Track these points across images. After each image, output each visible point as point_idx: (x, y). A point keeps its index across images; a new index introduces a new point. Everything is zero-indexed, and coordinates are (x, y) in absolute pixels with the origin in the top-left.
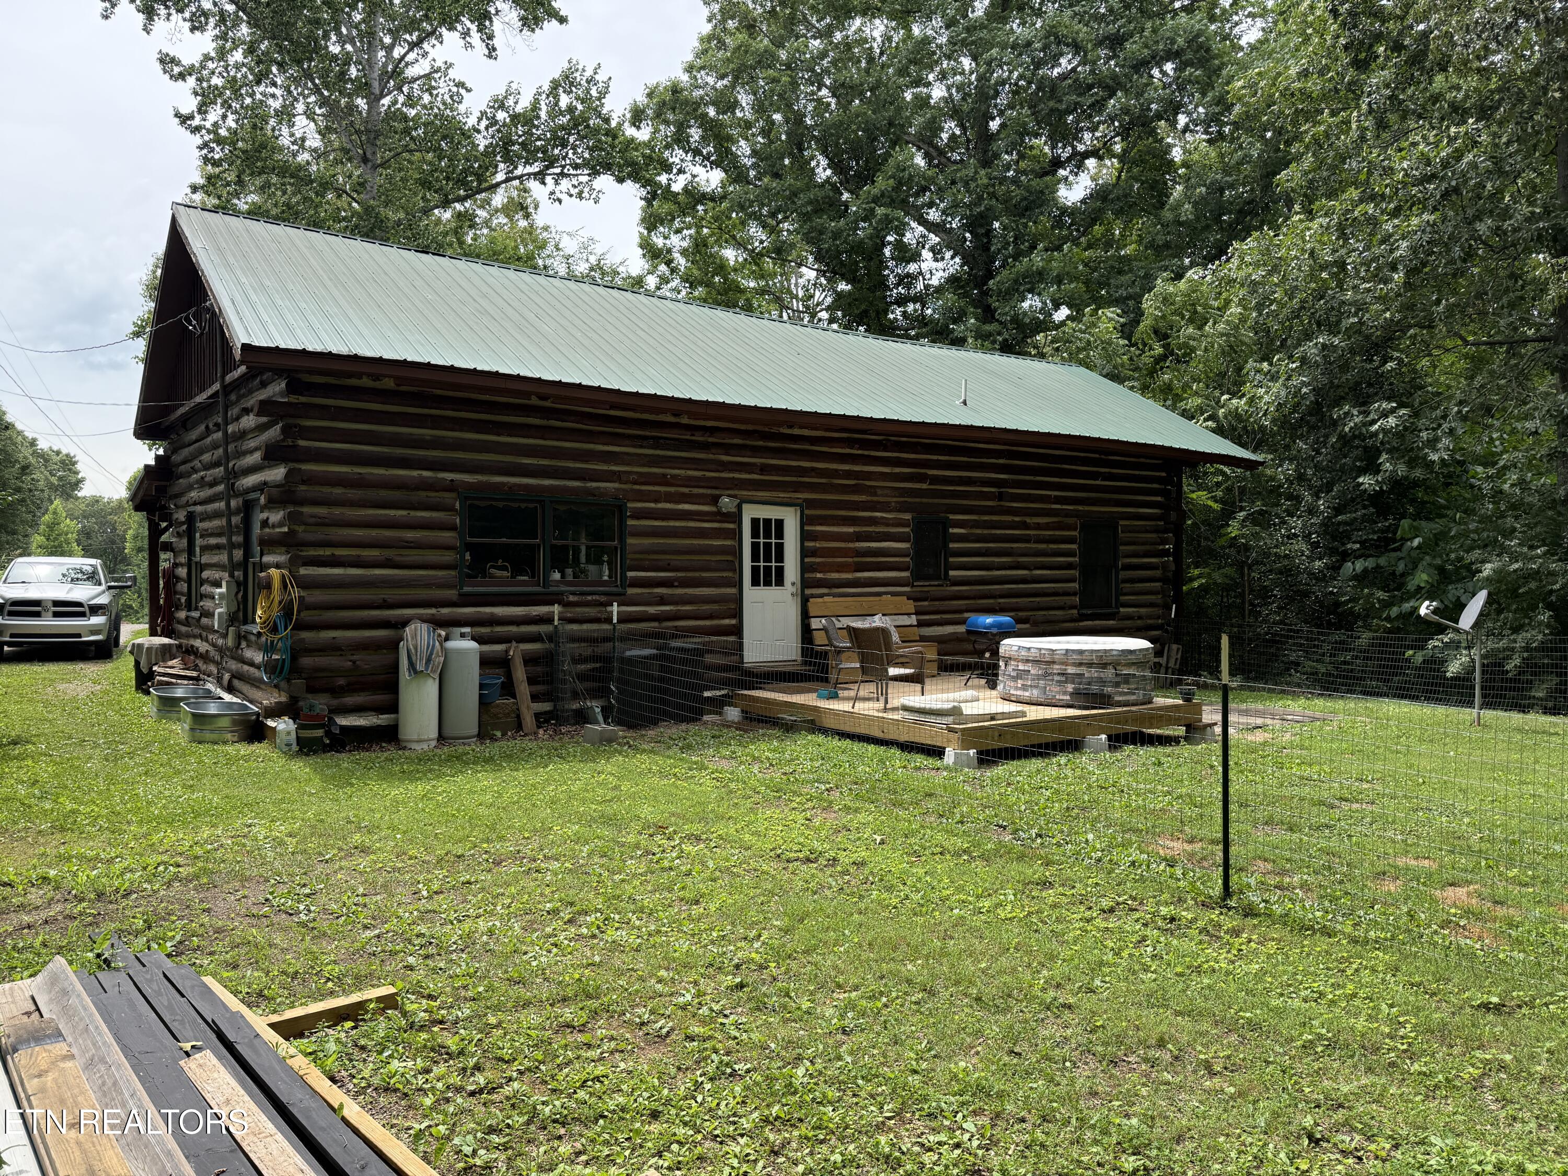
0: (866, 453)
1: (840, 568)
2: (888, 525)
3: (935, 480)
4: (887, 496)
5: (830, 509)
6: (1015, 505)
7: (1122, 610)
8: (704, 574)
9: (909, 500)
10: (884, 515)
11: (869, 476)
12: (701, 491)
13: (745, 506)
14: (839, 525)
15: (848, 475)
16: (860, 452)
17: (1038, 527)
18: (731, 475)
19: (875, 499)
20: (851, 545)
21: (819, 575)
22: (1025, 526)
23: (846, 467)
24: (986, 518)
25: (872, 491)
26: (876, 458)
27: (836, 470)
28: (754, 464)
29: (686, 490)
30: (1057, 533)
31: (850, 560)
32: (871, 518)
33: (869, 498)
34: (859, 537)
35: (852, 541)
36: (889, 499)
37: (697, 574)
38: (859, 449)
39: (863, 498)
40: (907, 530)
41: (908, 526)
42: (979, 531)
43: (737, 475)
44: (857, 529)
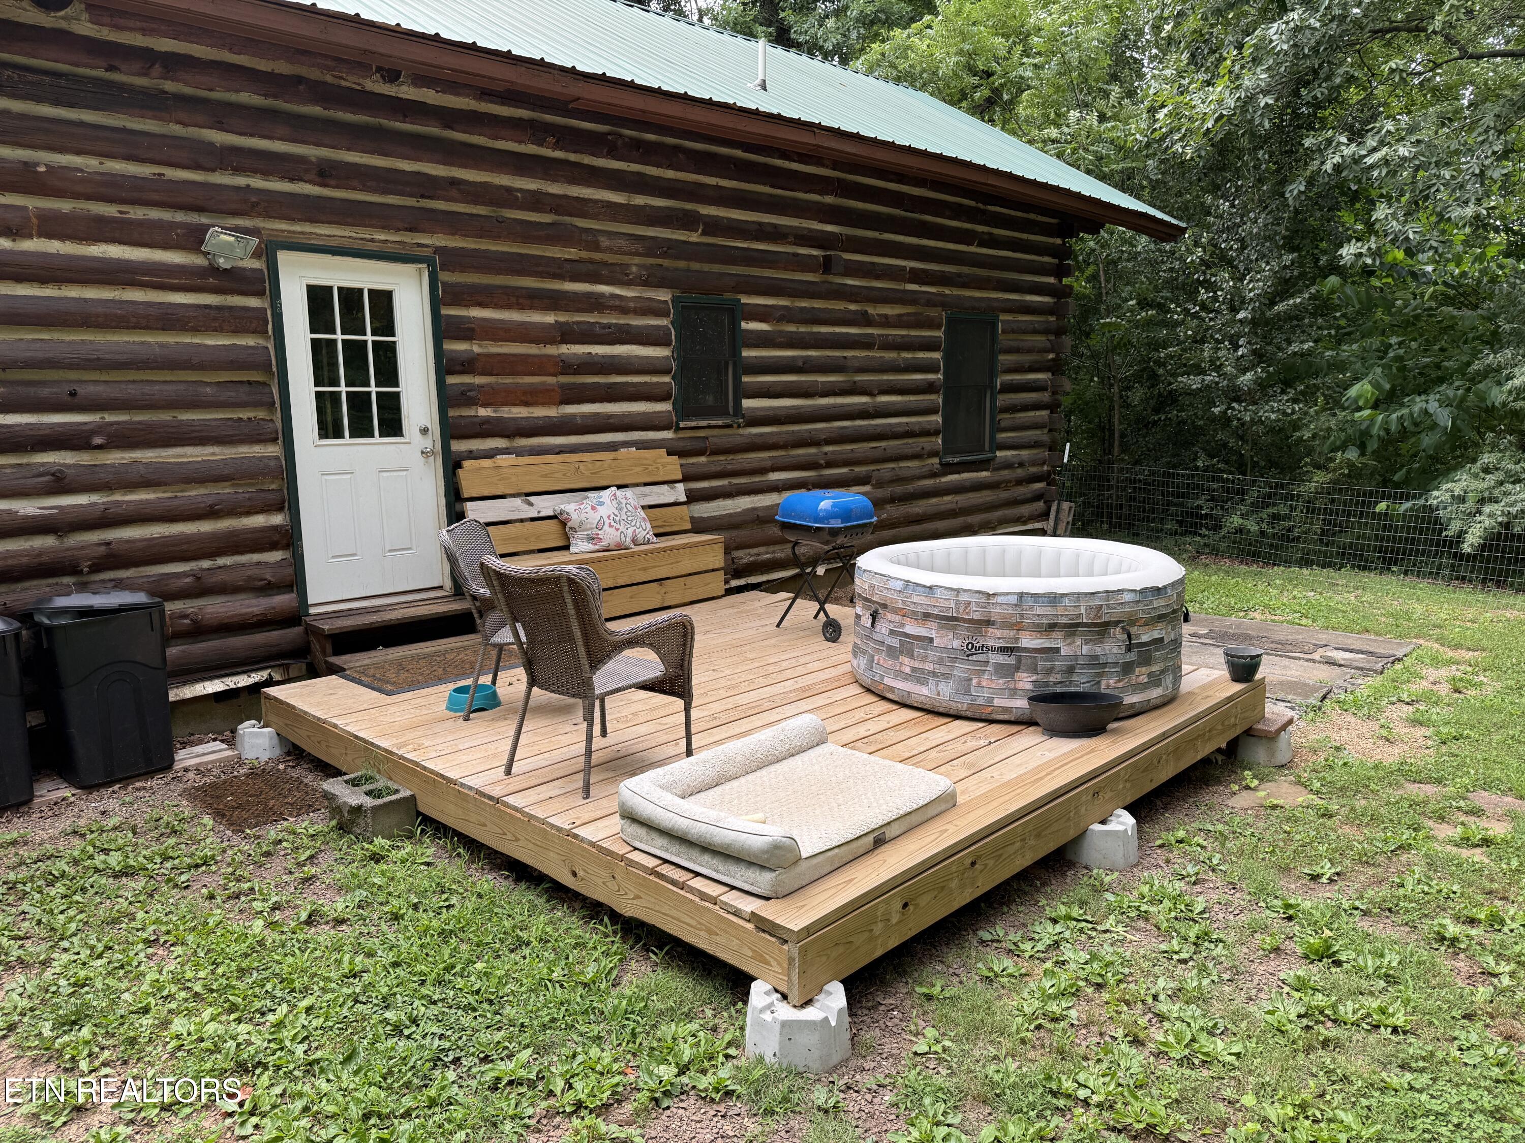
0: (572, 157)
1: (529, 397)
2: (624, 311)
3: (713, 227)
4: (619, 251)
5: (499, 272)
6: (850, 282)
7: (998, 454)
8: (186, 416)
9: (666, 263)
10: (617, 291)
11: (581, 207)
12: (155, 214)
13: (283, 257)
14: (521, 307)
15: (536, 201)
16: (558, 154)
17: (886, 322)
18: (241, 181)
19: (597, 256)
20: (551, 350)
21: (483, 412)
22: (865, 320)
23: (532, 185)
24: (804, 304)
25: (590, 240)
26: (593, 170)
27: (509, 190)
28: (301, 160)
29: (110, 210)
30: (913, 333)
31: (551, 380)
32: (589, 295)
33: (584, 254)
34: (567, 334)
35: (552, 342)
36: (625, 259)
37: (165, 416)
38: (555, 147)
39: (572, 253)
40: (664, 322)
41: (666, 314)
42: (792, 328)
43: (257, 182)
44: (563, 318)
